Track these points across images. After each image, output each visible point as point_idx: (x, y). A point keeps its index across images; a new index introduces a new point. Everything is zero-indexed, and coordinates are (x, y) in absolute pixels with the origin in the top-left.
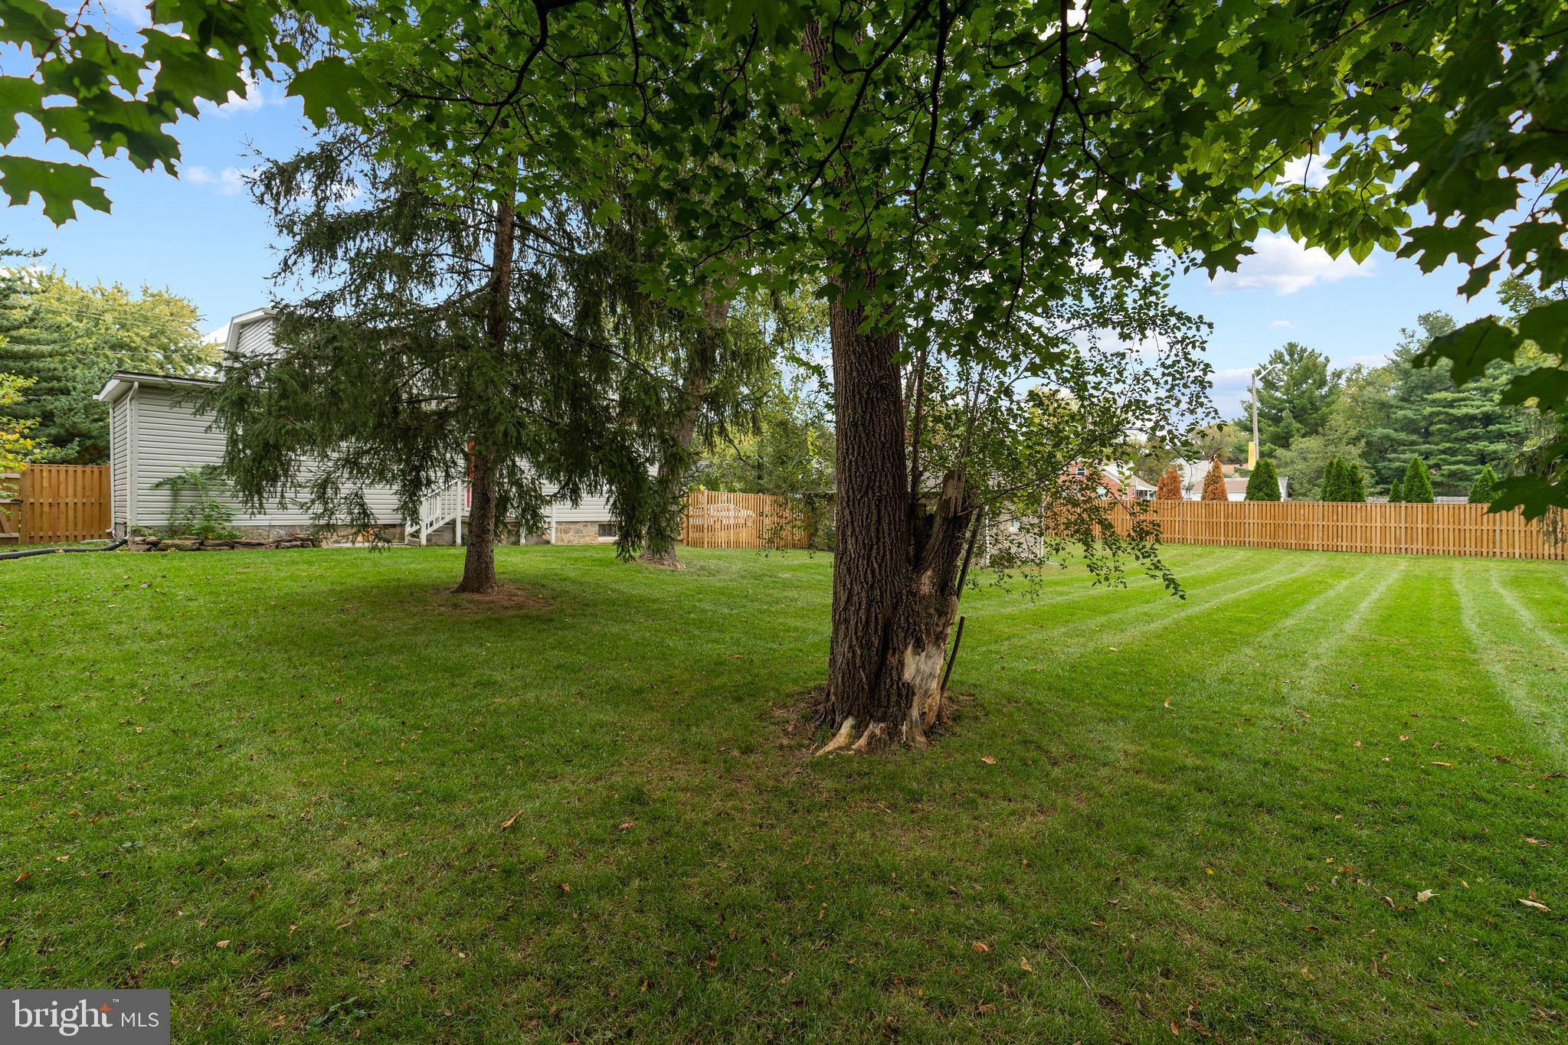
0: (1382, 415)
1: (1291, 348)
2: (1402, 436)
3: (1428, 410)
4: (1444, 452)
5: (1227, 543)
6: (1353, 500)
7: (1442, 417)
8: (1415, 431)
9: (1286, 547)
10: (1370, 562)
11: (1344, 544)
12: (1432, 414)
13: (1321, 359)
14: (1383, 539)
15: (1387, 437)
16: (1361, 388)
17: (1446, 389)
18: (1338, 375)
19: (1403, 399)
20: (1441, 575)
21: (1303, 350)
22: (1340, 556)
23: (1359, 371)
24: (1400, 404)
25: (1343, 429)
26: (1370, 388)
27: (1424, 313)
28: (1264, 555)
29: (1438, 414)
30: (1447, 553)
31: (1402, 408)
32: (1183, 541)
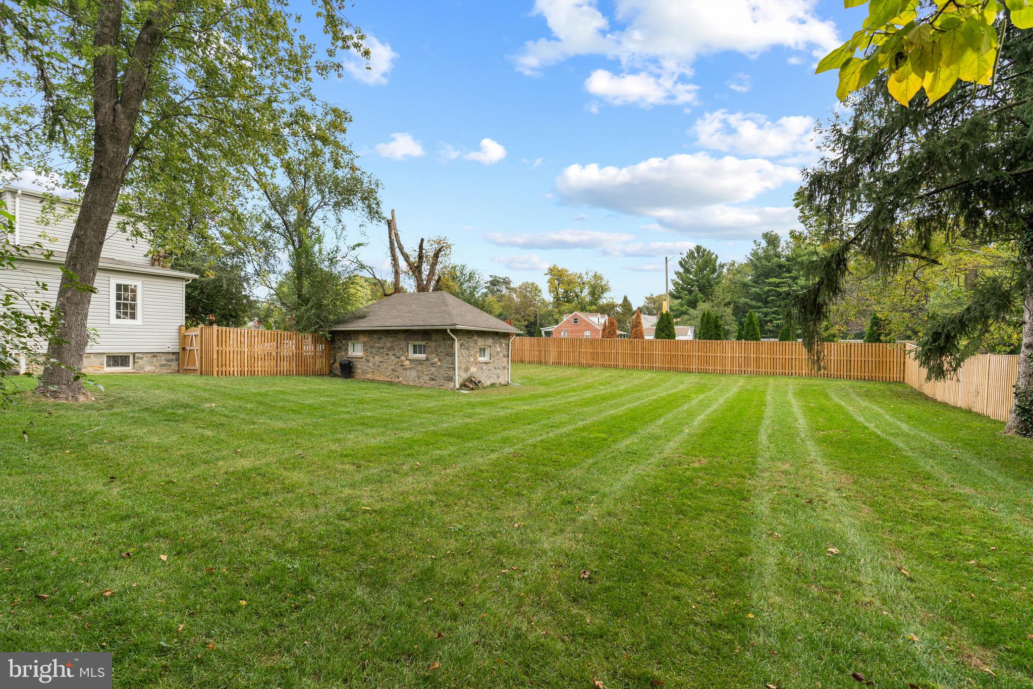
0: (745, 291)
1: (698, 248)
2: (754, 303)
3: (767, 288)
4: (774, 313)
5: (643, 368)
6: (716, 339)
7: (773, 293)
8: (759, 301)
9: (677, 370)
10: (723, 379)
11: (710, 368)
12: (769, 291)
13: (714, 256)
14: (732, 365)
15: (746, 303)
16: (734, 275)
17: (775, 277)
18: (722, 266)
19: (755, 282)
20: (762, 389)
21: (704, 250)
22: (707, 376)
23: (733, 265)
24: (753, 284)
25: (722, 297)
26: (739, 275)
27: (765, 232)
28: (662, 375)
29: (772, 291)
30: (766, 373)
31: (754, 287)
32: (616, 367)
